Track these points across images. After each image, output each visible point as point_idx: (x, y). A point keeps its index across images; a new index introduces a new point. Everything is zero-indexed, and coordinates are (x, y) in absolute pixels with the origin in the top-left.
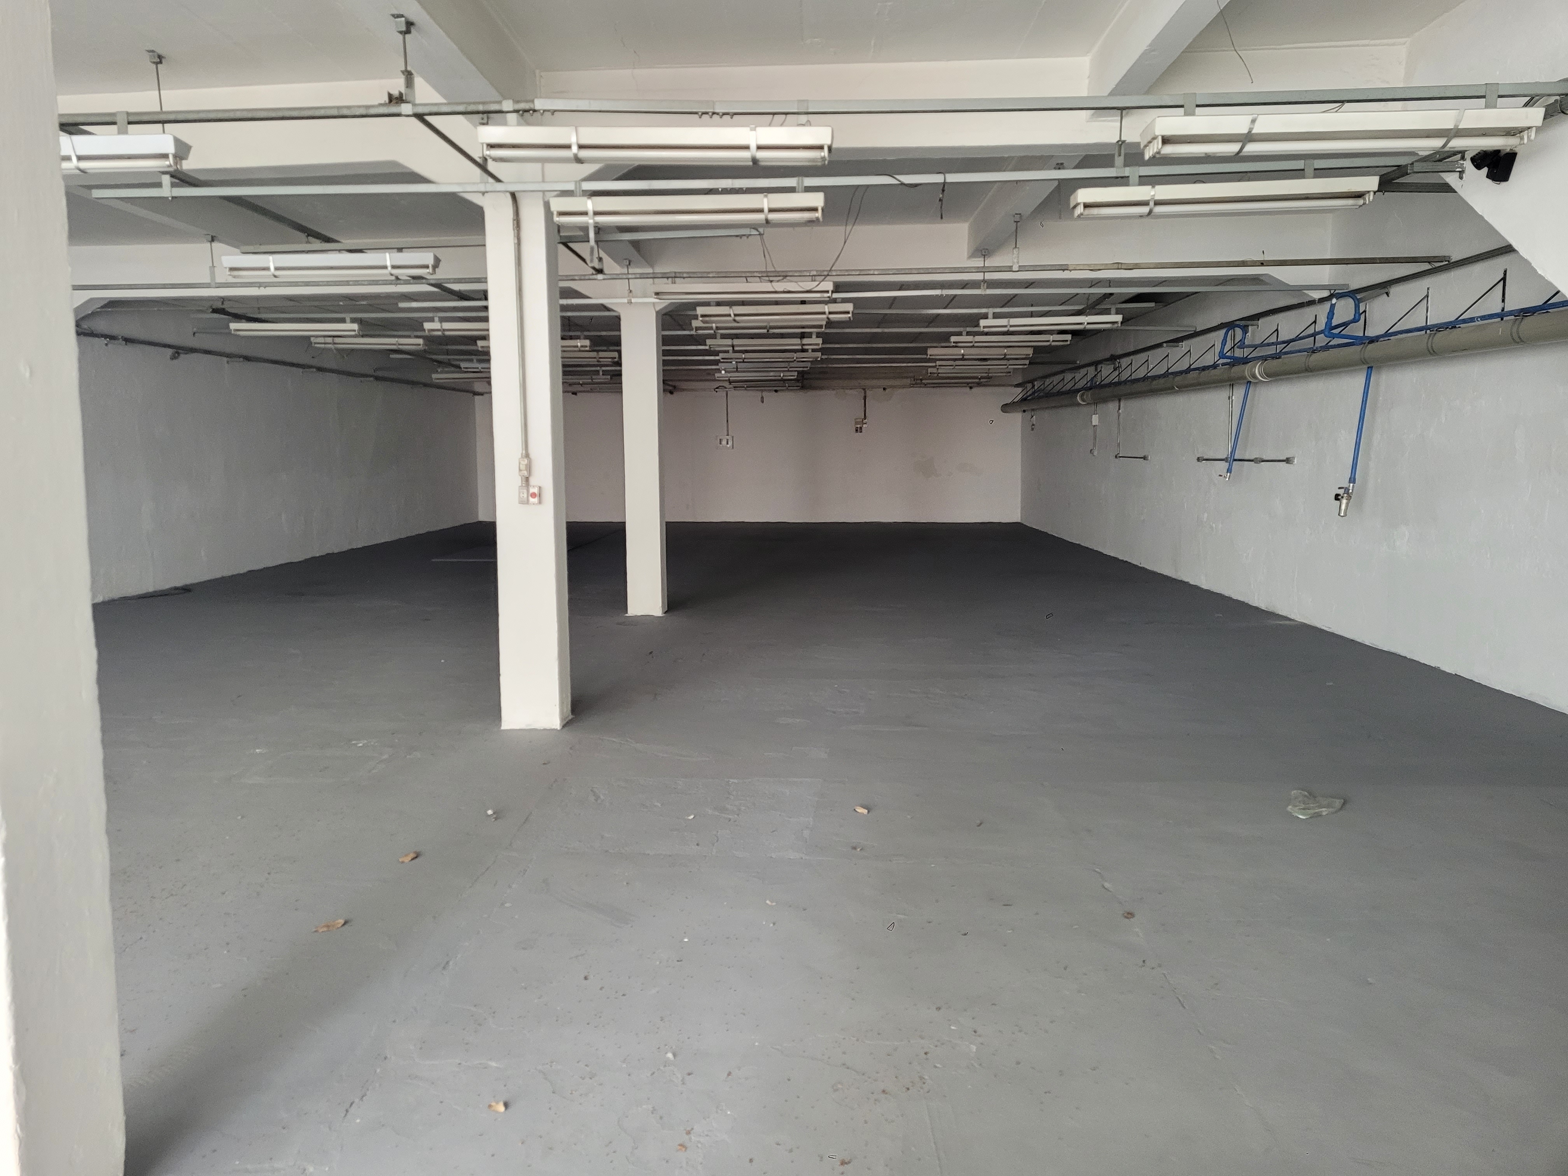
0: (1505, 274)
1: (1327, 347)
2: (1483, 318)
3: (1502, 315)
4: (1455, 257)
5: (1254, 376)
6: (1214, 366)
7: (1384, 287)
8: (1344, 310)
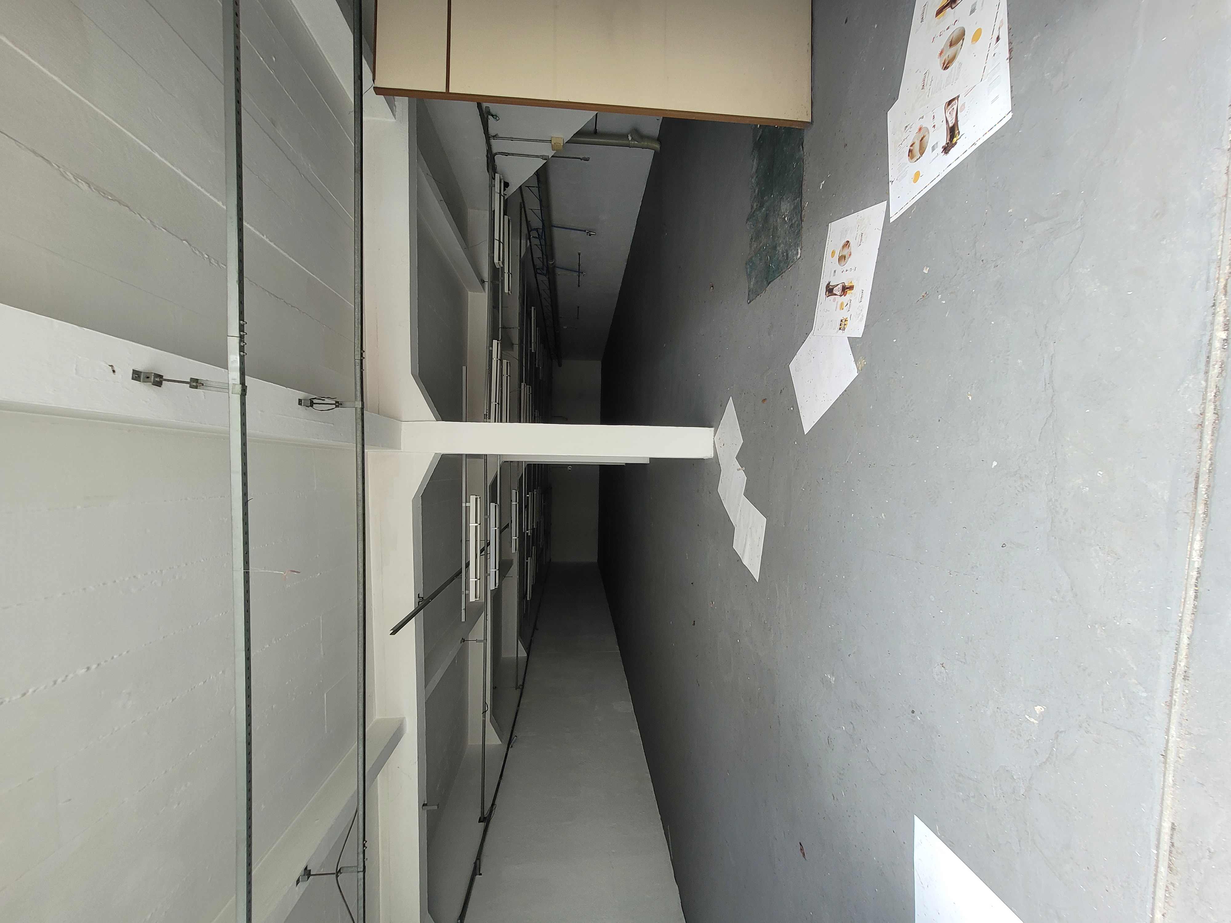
0: (526, 186)
1: (545, 240)
2: (539, 192)
3: (539, 187)
4: (521, 200)
5: (553, 264)
6: (549, 278)
7: (527, 222)
8: (534, 234)
